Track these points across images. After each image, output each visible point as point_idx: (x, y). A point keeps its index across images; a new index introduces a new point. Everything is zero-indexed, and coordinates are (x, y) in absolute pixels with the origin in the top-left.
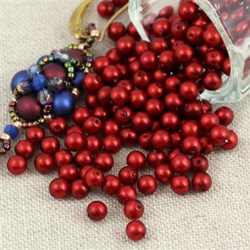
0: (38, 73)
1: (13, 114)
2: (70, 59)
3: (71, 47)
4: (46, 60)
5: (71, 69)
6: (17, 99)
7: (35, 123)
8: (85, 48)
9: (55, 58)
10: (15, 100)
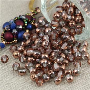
0: (13, 22)
1: (2, 38)
2: (26, 19)
3: (27, 14)
4: (17, 18)
5: (26, 22)
6: (4, 33)
7: (10, 43)
8: (33, 15)
10: (3, 33)
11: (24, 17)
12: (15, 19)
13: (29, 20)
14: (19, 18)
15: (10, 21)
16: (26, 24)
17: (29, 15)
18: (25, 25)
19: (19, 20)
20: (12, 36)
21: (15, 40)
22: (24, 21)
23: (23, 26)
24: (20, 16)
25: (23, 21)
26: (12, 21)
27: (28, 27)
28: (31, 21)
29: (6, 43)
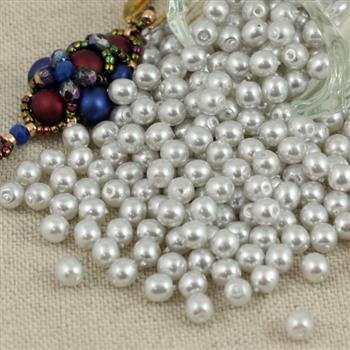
11: (104, 42)
12: (72, 49)
13: (119, 52)
14: (85, 44)
15: (53, 55)
16: (110, 64)
17: (120, 33)
18: (107, 68)
19: (84, 51)
21: (71, 118)
22: (104, 54)
23: (97, 74)
24: (88, 38)
25: (102, 55)
26: (58, 55)
28: (126, 57)
29: (37, 131)
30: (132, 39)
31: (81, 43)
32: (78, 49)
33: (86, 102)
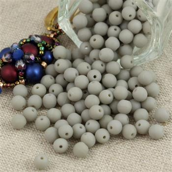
0: (18, 48)
2: (42, 41)
4: (25, 41)
5: (42, 48)
6: (1, 67)
7: (12, 85)
8: (54, 36)
9: (31, 40)
11: (38, 39)
12: (22, 43)
13: (47, 44)
14: (29, 40)
15: (12, 46)
16: (42, 51)
17: (48, 36)
18: (40, 53)
19: (28, 44)
20: (15, 73)
21: (22, 80)
22: (39, 45)
23: (35, 56)
24: (30, 37)
25: (37, 46)
26: (15, 46)
27: (45, 57)
28: (50, 47)
29: (3, 86)
30: (54, 39)
31: (26, 39)
32: (25, 43)
33: (29, 71)
